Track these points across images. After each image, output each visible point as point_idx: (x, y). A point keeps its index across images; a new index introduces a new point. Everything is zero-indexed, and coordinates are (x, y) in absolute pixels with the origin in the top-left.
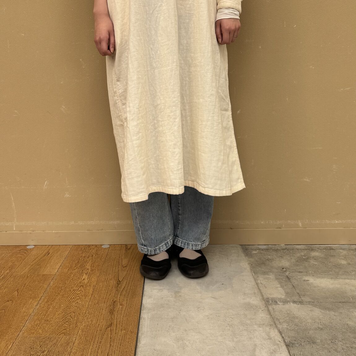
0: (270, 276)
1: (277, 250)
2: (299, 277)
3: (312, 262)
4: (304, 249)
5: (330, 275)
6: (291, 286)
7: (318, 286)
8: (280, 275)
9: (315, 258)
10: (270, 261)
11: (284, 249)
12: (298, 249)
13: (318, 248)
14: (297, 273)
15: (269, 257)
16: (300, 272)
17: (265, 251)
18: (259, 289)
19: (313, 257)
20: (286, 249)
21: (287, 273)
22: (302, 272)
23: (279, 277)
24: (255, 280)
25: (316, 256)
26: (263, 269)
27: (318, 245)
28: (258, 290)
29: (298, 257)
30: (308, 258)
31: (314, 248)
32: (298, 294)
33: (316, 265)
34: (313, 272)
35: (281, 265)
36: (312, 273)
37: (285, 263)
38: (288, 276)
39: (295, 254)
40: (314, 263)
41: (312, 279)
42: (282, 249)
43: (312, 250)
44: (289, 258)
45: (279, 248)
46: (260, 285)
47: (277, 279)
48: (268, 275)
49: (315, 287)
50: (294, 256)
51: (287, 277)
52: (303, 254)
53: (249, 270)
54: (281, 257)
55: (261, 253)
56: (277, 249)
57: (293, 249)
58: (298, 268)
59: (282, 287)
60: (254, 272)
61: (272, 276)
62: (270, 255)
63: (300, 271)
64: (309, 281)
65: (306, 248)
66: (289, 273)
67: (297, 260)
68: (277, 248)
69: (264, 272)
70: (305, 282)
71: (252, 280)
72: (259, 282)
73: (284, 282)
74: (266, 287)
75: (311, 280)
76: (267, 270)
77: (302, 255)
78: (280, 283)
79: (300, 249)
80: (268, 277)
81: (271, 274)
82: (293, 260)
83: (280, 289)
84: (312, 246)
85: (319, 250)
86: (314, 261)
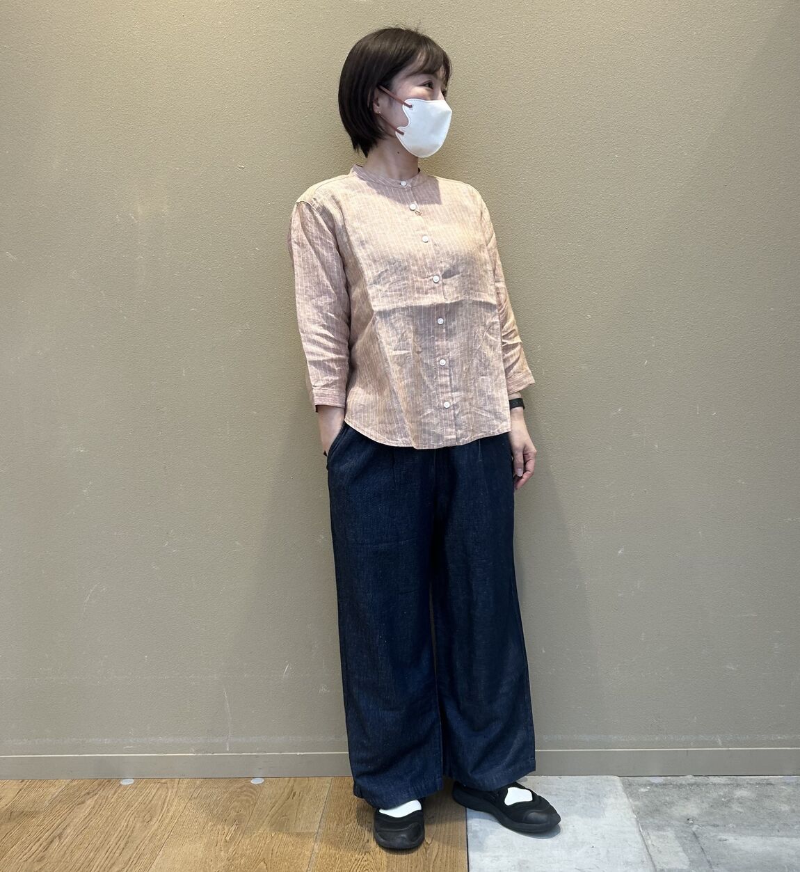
0: (668, 833)
1: (680, 786)
2: (712, 834)
3: (736, 807)
4: (724, 785)
5: (761, 830)
6: (699, 850)
7: (741, 850)
8: (682, 832)
9: (741, 801)
10: (669, 806)
11: (692, 785)
12: (714, 784)
13: (748, 783)
14: (710, 828)
15: (667, 798)
16: (714, 826)
17: (662, 788)
18: (650, 855)
19: (738, 799)
20: (695, 784)
21: (694, 829)
22: (718, 826)
23: (682, 834)
24: (643, 840)
25: (742, 797)
26: (656, 821)
27: (748, 777)
28: (648, 857)
29: (714, 799)
30: (729, 801)
31: (741, 783)
32: (709, 862)
33: (741, 813)
34: (735, 826)
35: (685, 813)
36: (733, 827)
37: (692, 809)
38: (696, 833)
39: (709, 793)
40: (739, 810)
41: (733, 838)
42: (689, 784)
43: (738, 785)
44: (699, 802)
45: (684, 782)
46: (651, 849)
47: (678, 837)
48: (664, 830)
49: (736, 851)
50: (708, 797)
51: (694, 834)
52: (722, 794)
53: (635, 823)
54: (686, 798)
55: (655, 792)
56: (681, 784)
57: (706, 785)
58: (712, 818)
59: (685, 851)
60: (642, 826)
61: (670, 833)
62: (668, 795)
63: (715, 823)
64: (727, 842)
65: (729, 782)
66: (698, 828)
67: (711, 804)
68: (680, 782)
69: (659, 826)
70: (721, 843)
71: (639, 839)
72: (650, 842)
73: (688, 842)
74: (660, 852)
75: (731, 839)
76: (664, 823)
77: (720, 795)
78: (683, 845)
79: (719, 784)
80: (665, 834)
81: (669, 829)
82: (705, 805)
83: (682, 854)
84: (739, 777)
85: (749, 787)
86: (738, 807)
